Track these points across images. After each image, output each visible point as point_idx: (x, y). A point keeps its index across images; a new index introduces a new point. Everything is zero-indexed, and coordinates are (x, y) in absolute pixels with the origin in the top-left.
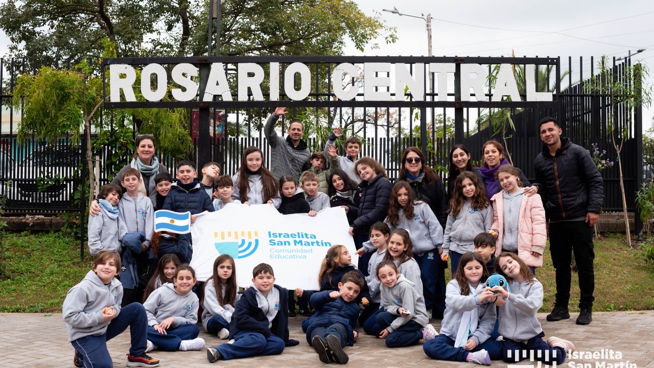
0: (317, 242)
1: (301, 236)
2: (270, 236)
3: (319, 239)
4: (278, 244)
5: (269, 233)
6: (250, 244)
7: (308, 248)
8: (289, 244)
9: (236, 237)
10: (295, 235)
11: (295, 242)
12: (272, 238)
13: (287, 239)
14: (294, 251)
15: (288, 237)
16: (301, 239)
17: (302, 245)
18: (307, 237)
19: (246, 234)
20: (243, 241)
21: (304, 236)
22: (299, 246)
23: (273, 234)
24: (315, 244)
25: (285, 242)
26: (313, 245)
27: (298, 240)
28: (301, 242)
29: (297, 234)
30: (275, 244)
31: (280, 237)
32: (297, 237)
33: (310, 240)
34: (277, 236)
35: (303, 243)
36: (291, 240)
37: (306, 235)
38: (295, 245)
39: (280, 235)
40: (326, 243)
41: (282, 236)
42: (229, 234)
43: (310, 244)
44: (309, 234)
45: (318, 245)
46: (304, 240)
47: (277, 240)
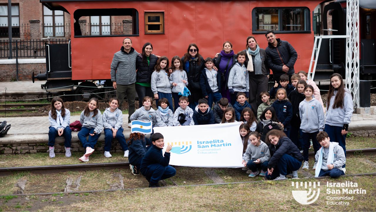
0: (224, 144)
1: (215, 142)
2: (198, 143)
3: (225, 143)
4: (202, 147)
5: (198, 142)
6: (187, 147)
7: (218, 148)
8: (208, 147)
9: (179, 144)
10: (212, 142)
11: (212, 145)
12: (199, 144)
13: (207, 145)
14: (211, 150)
15: (208, 143)
16: (215, 143)
17: (215, 146)
18: (218, 142)
19: (185, 143)
20: (183, 146)
21: (217, 142)
22: (213, 147)
23: (200, 142)
24: (222, 146)
25: (206, 146)
26: (221, 146)
27: (213, 144)
28: (215, 145)
29: (213, 141)
30: (200, 147)
31: (203, 143)
32: (213, 142)
33: (220, 144)
34: (202, 143)
35: (216, 145)
36: (210, 145)
37: (218, 141)
38: (212, 147)
39: (204, 142)
40: (228, 144)
41: (205, 143)
42: (176, 143)
43: (220, 146)
44: (220, 140)
45: (224, 146)
46: (217, 144)
47: (201, 145)
